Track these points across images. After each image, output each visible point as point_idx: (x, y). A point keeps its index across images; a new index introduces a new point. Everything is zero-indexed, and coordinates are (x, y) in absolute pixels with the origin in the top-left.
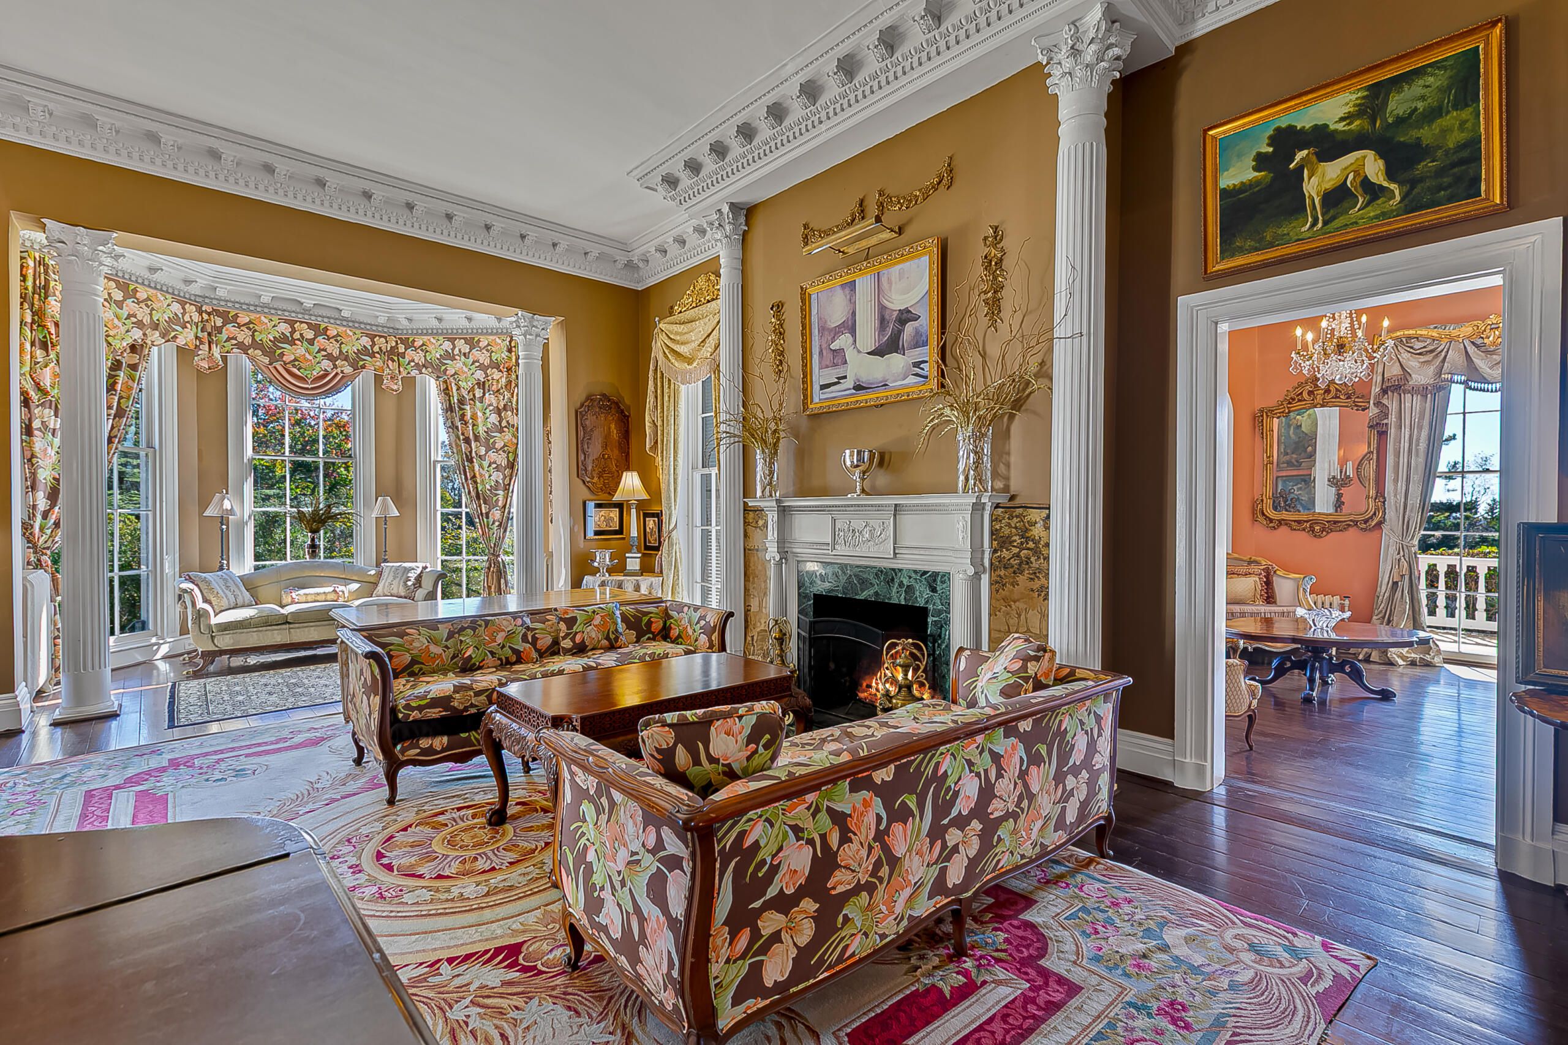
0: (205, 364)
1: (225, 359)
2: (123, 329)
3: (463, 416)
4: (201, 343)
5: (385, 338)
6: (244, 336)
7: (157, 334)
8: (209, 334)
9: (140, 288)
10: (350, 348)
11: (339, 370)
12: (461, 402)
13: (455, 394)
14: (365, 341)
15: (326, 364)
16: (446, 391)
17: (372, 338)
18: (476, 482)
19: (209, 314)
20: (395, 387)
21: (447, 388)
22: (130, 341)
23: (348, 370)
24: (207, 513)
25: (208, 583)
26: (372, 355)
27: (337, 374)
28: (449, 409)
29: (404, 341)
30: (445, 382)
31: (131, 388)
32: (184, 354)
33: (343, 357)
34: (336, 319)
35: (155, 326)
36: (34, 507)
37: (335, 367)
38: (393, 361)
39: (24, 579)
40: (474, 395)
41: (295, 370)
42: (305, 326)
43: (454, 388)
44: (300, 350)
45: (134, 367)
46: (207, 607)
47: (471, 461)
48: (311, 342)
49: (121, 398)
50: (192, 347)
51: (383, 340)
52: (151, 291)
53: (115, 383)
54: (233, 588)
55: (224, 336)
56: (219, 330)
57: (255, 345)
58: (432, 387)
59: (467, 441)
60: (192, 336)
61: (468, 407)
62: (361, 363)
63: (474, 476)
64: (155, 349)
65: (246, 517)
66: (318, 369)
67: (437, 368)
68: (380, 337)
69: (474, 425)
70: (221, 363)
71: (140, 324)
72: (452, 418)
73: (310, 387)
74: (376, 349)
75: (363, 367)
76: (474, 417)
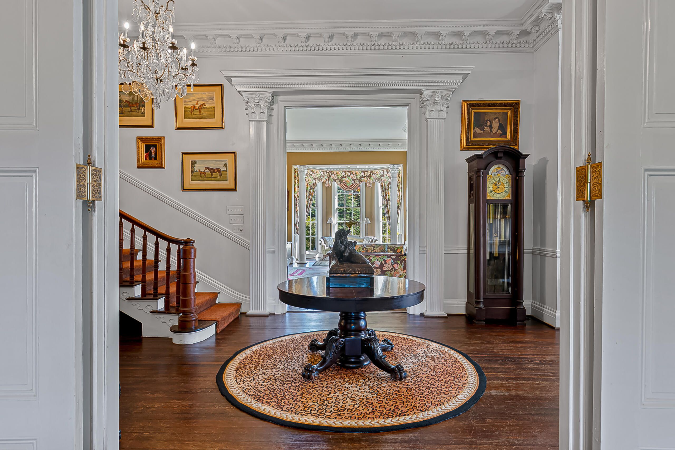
0: (327, 185)
1: (331, 183)
2: (312, 181)
3: (386, 193)
4: (327, 180)
5: (368, 172)
6: (335, 177)
7: (318, 180)
8: (328, 178)
9: (315, 170)
10: (359, 177)
11: (356, 183)
12: (385, 189)
13: (384, 187)
14: (363, 174)
15: (353, 182)
16: (382, 186)
17: (364, 172)
18: (389, 213)
19: (328, 173)
20: (370, 186)
21: (382, 185)
22: (313, 183)
23: (358, 183)
24: (327, 223)
25: (326, 239)
26: (364, 178)
27: (355, 184)
28: (383, 191)
29: (372, 172)
30: (382, 183)
31: (313, 194)
32: (324, 183)
33: (357, 179)
34: (356, 169)
35: (318, 178)
36: (297, 221)
37: (355, 182)
38: (369, 178)
39: (294, 235)
40: (388, 186)
41: (346, 184)
42: (348, 172)
43: (384, 185)
44: (347, 179)
45: (314, 189)
46: (325, 245)
47: (387, 207)
48: (349, 176)
49: (311, 196)
50: (325, 182)
51: (367, 173)
52: (317, 170)
53: (310, 193)
54: (331, 241)
55: (331, 178)
56: (330, 176)
57: (338, 179)
58: (378, 185)
59: (387, 200)
60: (325, 179)
61: (387, 190)
62: (361, 180)
63: (388, 211)
64: (318, 184)
65: (336, 223)
66: (351, 183)
67: (379, 179)
68: (366, 172)
69: (388, 196)
70: (331, 185)
71: (315, 179)
72: (383, 194)
73: (349, 188)
74: (365, 176)
75: (362, 181)
76: (388, 193)
